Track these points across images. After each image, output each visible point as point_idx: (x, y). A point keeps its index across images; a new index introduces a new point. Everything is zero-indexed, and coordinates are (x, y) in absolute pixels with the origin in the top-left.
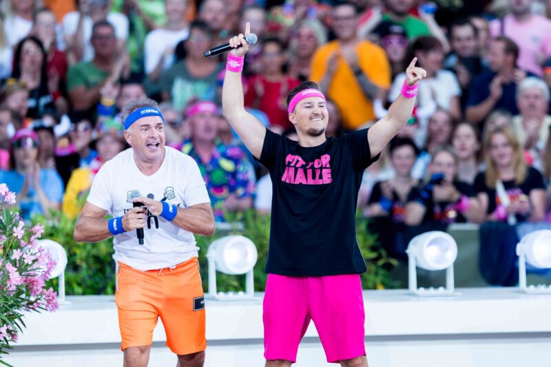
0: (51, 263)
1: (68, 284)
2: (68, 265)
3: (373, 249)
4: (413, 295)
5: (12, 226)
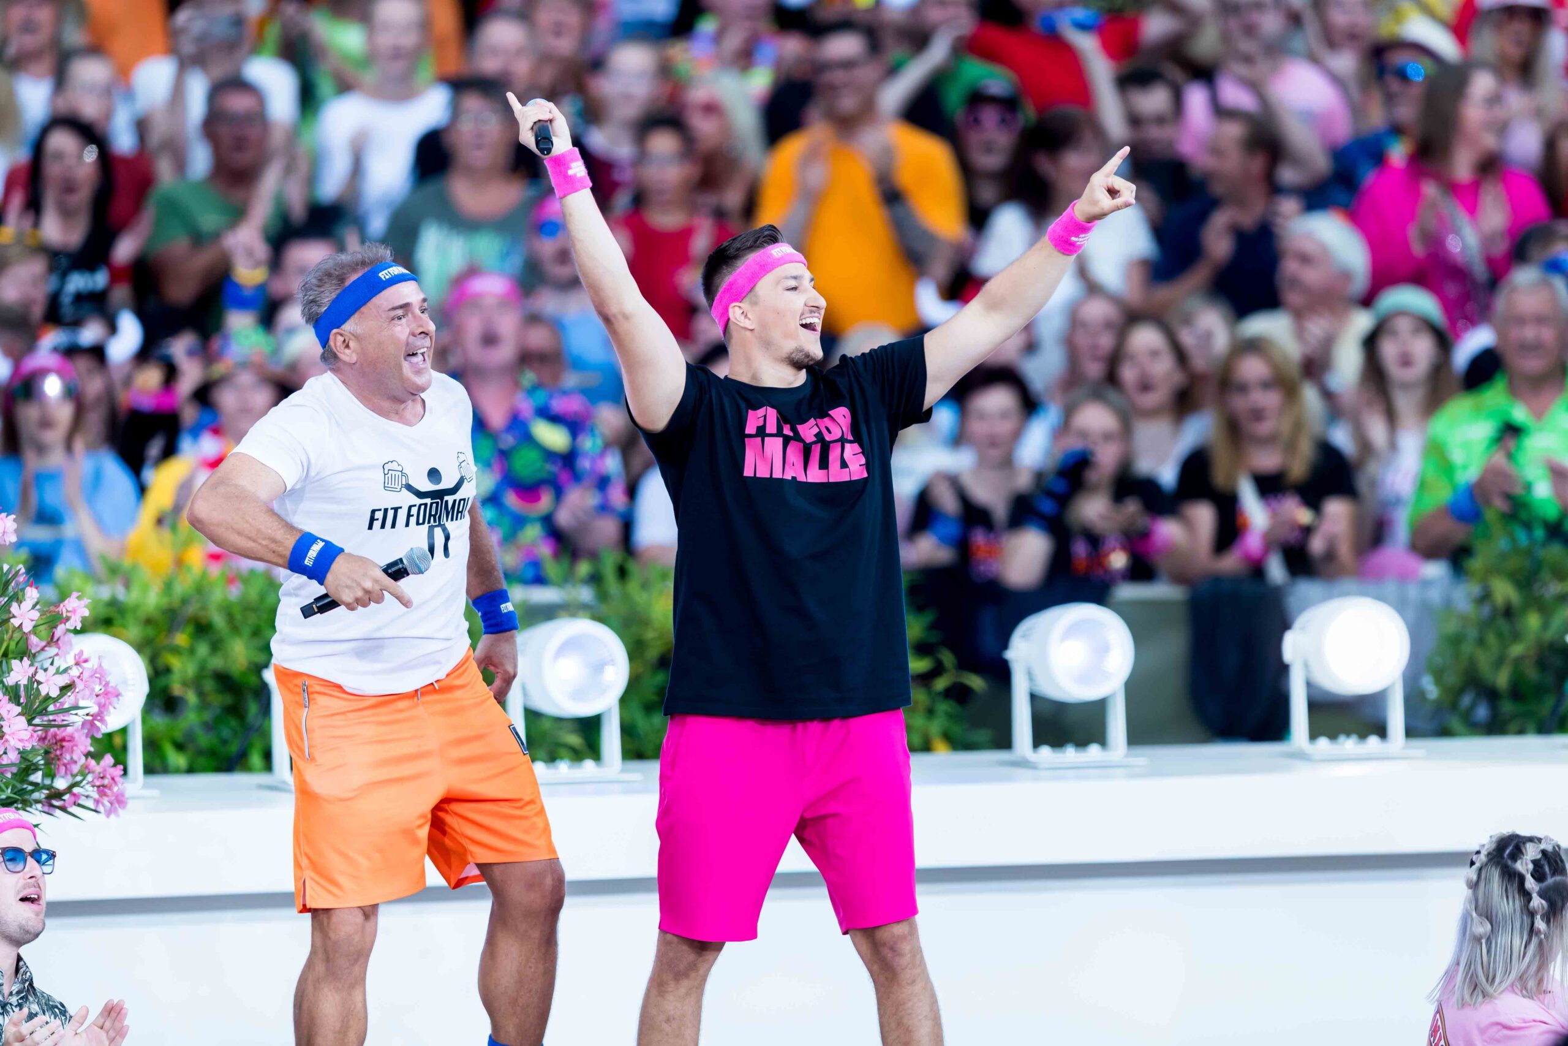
0: (106, 693)
1: (151, 745)
2: (151, 698)
3: (923, 649)
4: (1023, 763)
5: (7, 601)
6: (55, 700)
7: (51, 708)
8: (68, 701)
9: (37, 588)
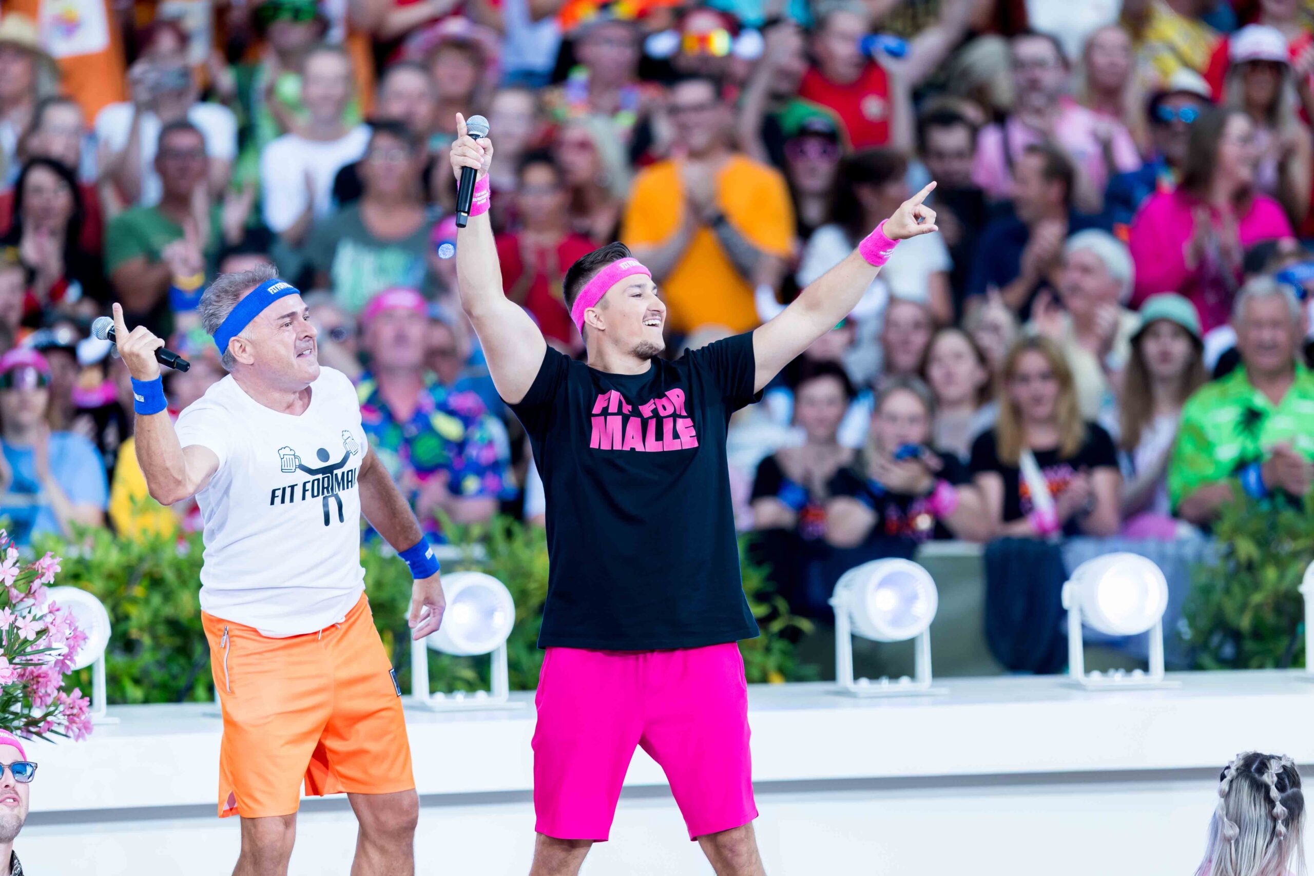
0: (75, 637)
1: (113, 680)
2: (112, 640)
3: (762, 597)
4: (845, 693)
6: (32, 643)
7: (29, 649)
8: (42, 643)
9: (17, 549)
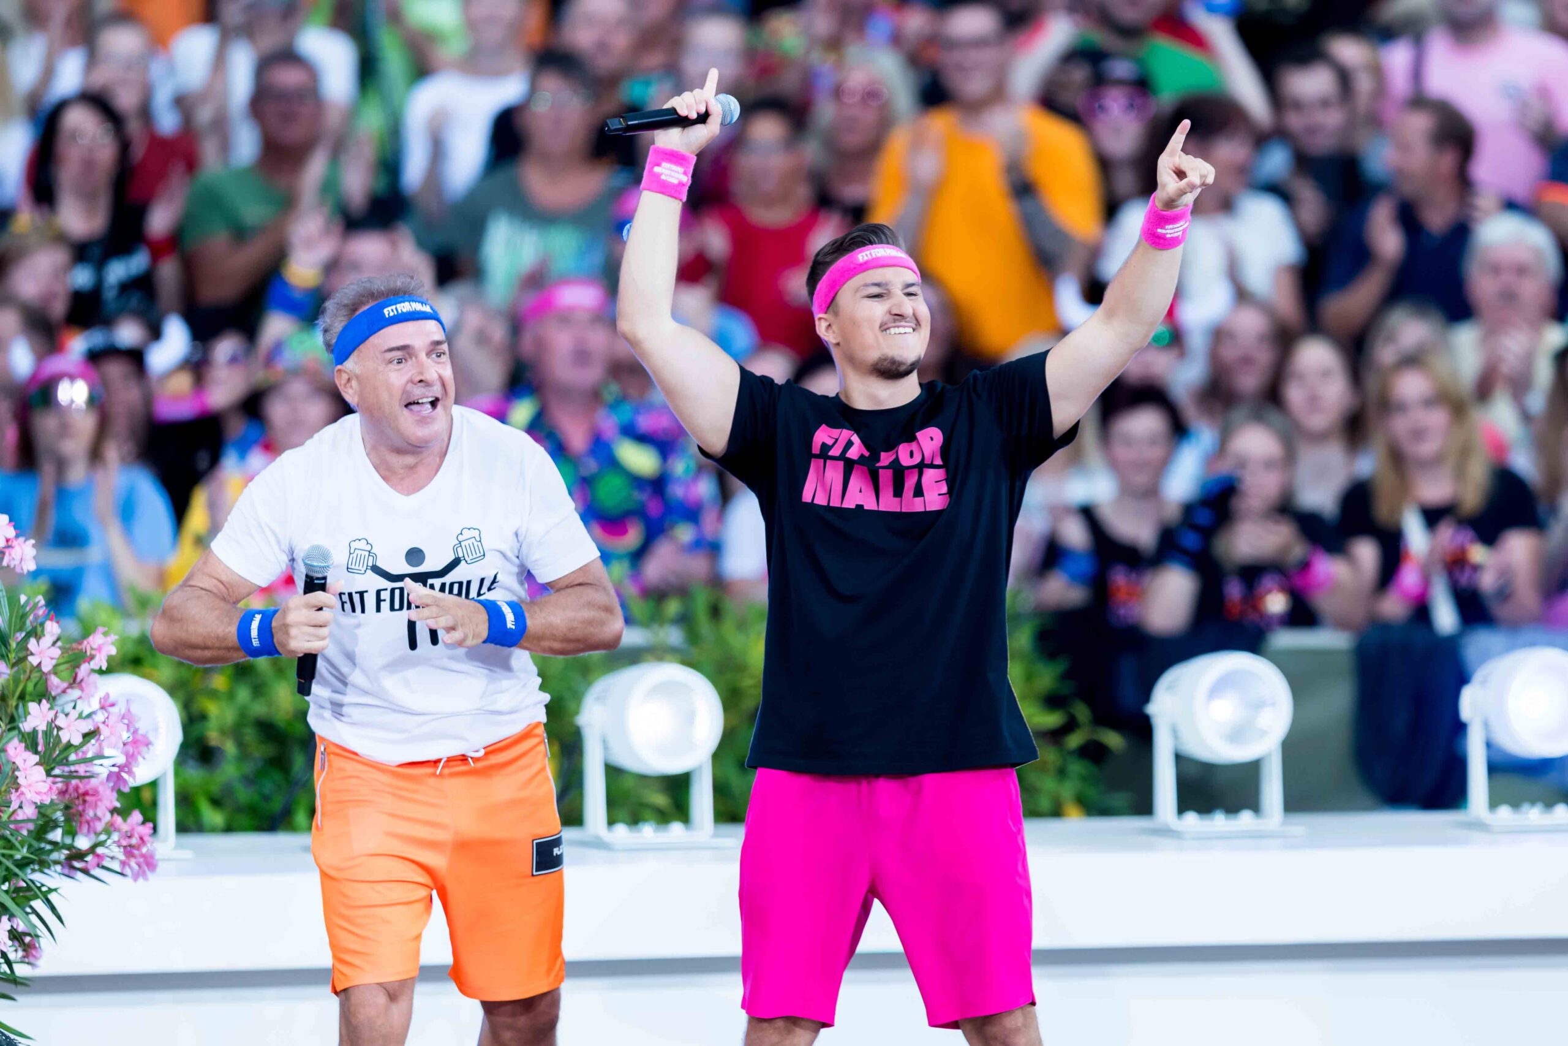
0: (135, 742)
1: (184, 800)
2: (184, 747)
3: (1052, 701)
4: (1166, 832)
5: (24, 637)
6: (77, 748)
7: (72, 757)
8: (91, 750)
9: (58, 622)
